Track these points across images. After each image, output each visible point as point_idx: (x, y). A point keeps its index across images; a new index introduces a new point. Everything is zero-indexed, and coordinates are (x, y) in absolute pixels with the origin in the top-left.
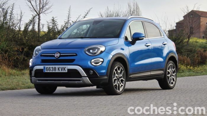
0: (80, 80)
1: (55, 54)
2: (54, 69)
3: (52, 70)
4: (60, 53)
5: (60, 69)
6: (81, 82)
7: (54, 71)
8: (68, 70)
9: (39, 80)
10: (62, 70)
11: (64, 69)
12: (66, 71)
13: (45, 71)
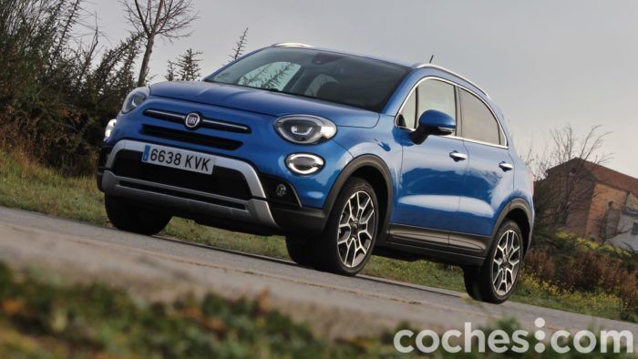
0: (242, 207)
1: (186, 115)
2: (174, 158)
3: (169, 160)
4: (202, 117)
5: (193, 162)
6: (247, 211)
7: (172, 165)
8: (216, 168)
9: (122, 183)
10: (197, 167)
11: (204, 164)
12: (210, 172)
13: (146, 160)
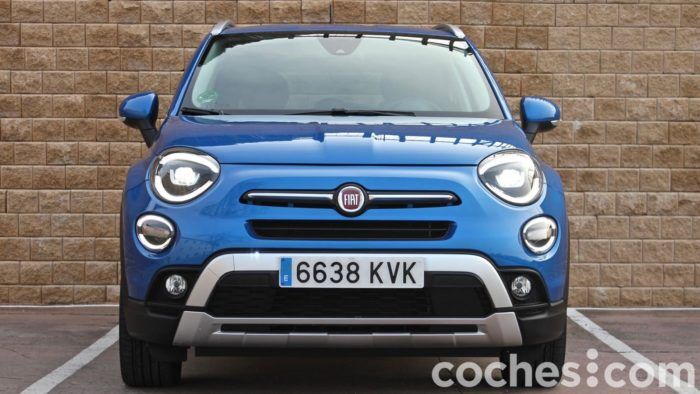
0: (473, 328)
2: (345, 272)
3: (337, 277)
5: (384, 272)
6: (480, 333)
7: (344, 284)
8: (429, 276)
9: (226, 328)
10: (393, 279)
11: (407, 272)
12: (420, 284)
13: (290, 282)
